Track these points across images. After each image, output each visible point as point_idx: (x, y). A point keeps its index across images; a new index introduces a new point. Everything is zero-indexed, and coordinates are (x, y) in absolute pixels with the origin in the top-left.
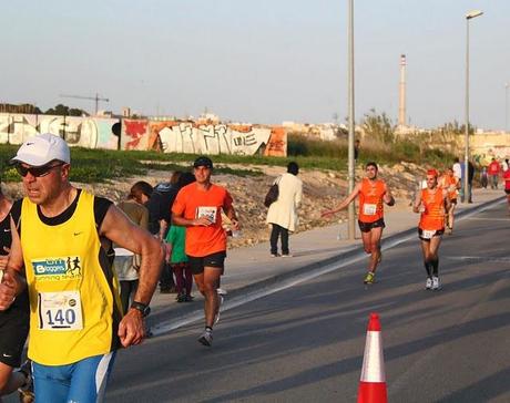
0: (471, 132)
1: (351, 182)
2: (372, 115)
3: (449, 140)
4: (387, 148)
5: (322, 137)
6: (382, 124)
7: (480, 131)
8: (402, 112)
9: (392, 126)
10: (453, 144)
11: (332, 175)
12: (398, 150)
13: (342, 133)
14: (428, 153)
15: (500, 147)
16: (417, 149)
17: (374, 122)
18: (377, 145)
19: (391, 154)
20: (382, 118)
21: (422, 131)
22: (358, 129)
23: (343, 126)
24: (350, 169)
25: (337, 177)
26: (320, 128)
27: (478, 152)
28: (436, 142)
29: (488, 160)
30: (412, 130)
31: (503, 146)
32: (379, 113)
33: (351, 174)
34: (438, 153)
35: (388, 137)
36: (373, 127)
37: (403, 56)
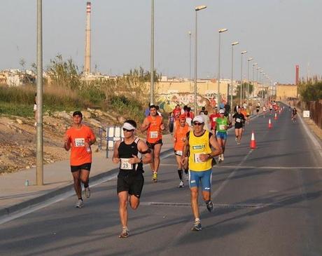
0: (156, 80)
1: (39, 129)
2: (58, 61)
3: (133, 87)
4: (74, 95)
5: (9, 83)
6: (69, 71)
7: (164, 78)
8: (88, 59)
9: (78, 72)
10: (138, 90)
11: (20, 122)
12: (84, 96)
13: (29, 79)
14: (113, 99)
15: (184, 94)
16: (103, 95)
17: (60, 69)
18: (64, 91)
19: (78, 100)
20: (68, 64)
21: (107, 77)
22: (45, 75)
23: (30, 73)
24: (38, 115)
25: (24, 123)
26: (6, 74)
27: (163, 99)
28: (121, 90)
29: (173, 106)
30: (97, 76)
31: (187, 93)
32: (65, 59)
33: (39, 120)
34: (124, 100)
35: (75, 84)
36: (59, 74)
37: (89, 3)
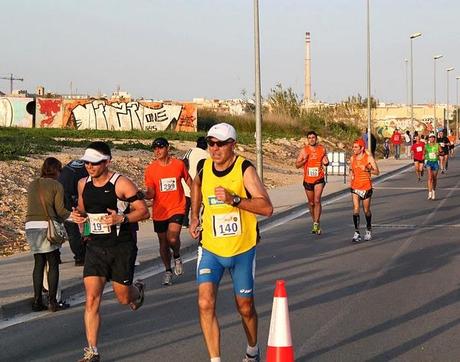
0: (374, 106)
1: (259, 155)
2: (278, 90)
3: (352, 113)
4: (293, 122)
5: (231, 112)
6: (288, 100)
7: (382, 105)
8: (308, 88)
9: (298, 100)
10: (357, 117)
11: (242, 149)
12: (304, 123)
13: (250, 108)
14: (332, 126)
15: (401, 119)
16: (323, 122)
17: (281, 97)
18: (284, 119)
19: (298, 128)
20: (288, 93)
21: (326, 105)
22: (265, 104)
23: (252, 102)
24: (258, 142)
25: (246, 150)
26: (229, 104)
27: (381, 124)
28: (341, 116)
29: (390, 132)
30: (317, 104)
31: (405, 119)
32: (285, 88)
33: (258, 148)
34: (343, 126)
35: (295, 112)
36: (280, 102)
37: (308, 34)
